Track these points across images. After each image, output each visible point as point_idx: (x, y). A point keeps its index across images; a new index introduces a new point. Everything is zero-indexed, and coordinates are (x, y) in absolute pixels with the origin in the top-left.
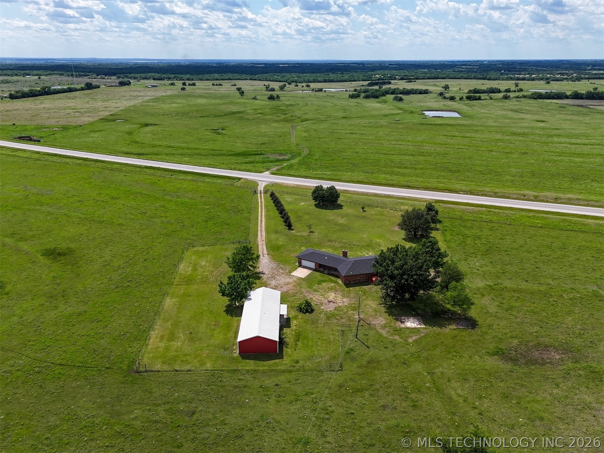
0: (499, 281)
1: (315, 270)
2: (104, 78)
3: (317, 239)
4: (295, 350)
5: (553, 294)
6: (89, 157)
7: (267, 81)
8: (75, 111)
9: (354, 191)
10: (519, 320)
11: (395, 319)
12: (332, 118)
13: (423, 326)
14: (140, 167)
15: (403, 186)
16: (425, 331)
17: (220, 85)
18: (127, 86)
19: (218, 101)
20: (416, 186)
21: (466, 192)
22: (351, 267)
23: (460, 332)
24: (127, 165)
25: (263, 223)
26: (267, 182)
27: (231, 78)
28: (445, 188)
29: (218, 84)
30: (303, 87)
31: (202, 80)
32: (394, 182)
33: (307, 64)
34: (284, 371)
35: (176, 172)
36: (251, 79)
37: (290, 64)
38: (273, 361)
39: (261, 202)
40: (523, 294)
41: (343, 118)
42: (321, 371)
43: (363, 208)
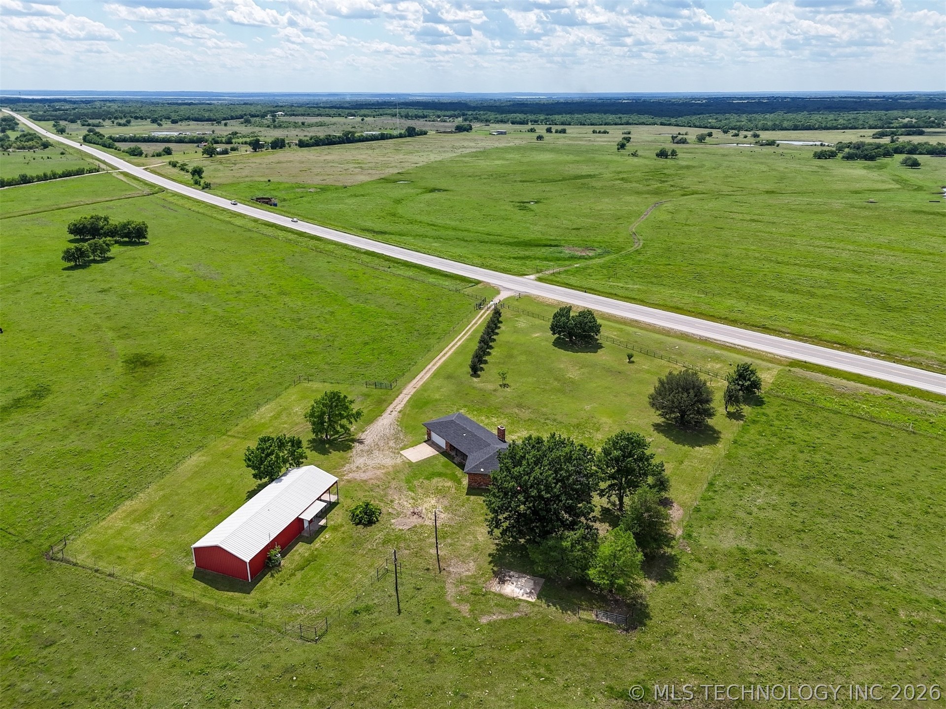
0: (776, 546)
1: (444, 453)
2: (445, 121)
3: (502, 399)
4: (281, 584)
5: (876, 602)
6: (308, 231)
7: (690, 126)
8: (357, 166)
9: (649, 325)
10: (744, 638)
11: (494, 572)
12: (744, 193)
13: (533, 599)
14: (358, 251)
15: (753, 326)
16: (528, 610)
17: (605, 132)
18: (466, 133)
19: (571, 158)
20: (778, 328)
21: (877, 353)
22: (487, 459)
23: (593, 631)
24: (345, 246)
25: (444, 359)
26: (516, 291)
27: (631, 121)
28: (835, 340)
29: (602, 130)
30: (746, 137)
31: (584, 125)
32: (740, 316)
33: (786, 98)
34: (230, 616)
35: (398, 263)
36: (662, 124)
37: (754, 98)
38: (231, 594)
39: (475, 323)
40: (803, 586)
41: (767, 192)
42: (284, 633)
43: (630, 356)
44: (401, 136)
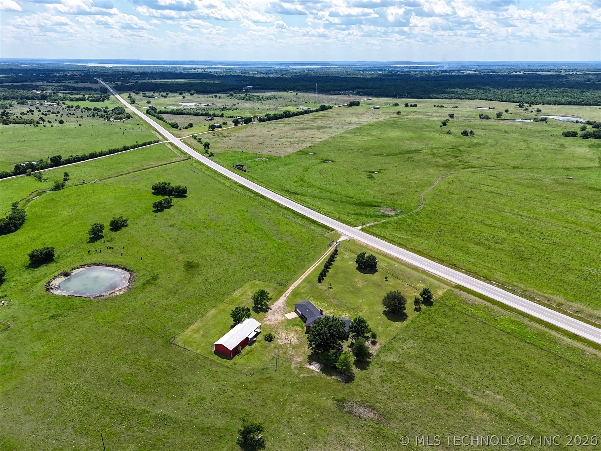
0: (406, 362)
1: (300, 316)
2: (346, 95)
3: (328, 294)
4: (241, 358)
5: (430, 382)
8: (288, 140)
9: (403, 261)
10: (381, 389)
11: (308, 361)
12: (499, 168)
13: (318, 371)
16: (316, 374)
17: (441, 106)
19: (410, 134)
22: (314, 321)
23: (335, 382)
26: (349, 237)
30: (532, 111)
39: (326, 254)
40: (408, 375)
41: (514, 168)
43: (386, 278)
44: (317, 111)
